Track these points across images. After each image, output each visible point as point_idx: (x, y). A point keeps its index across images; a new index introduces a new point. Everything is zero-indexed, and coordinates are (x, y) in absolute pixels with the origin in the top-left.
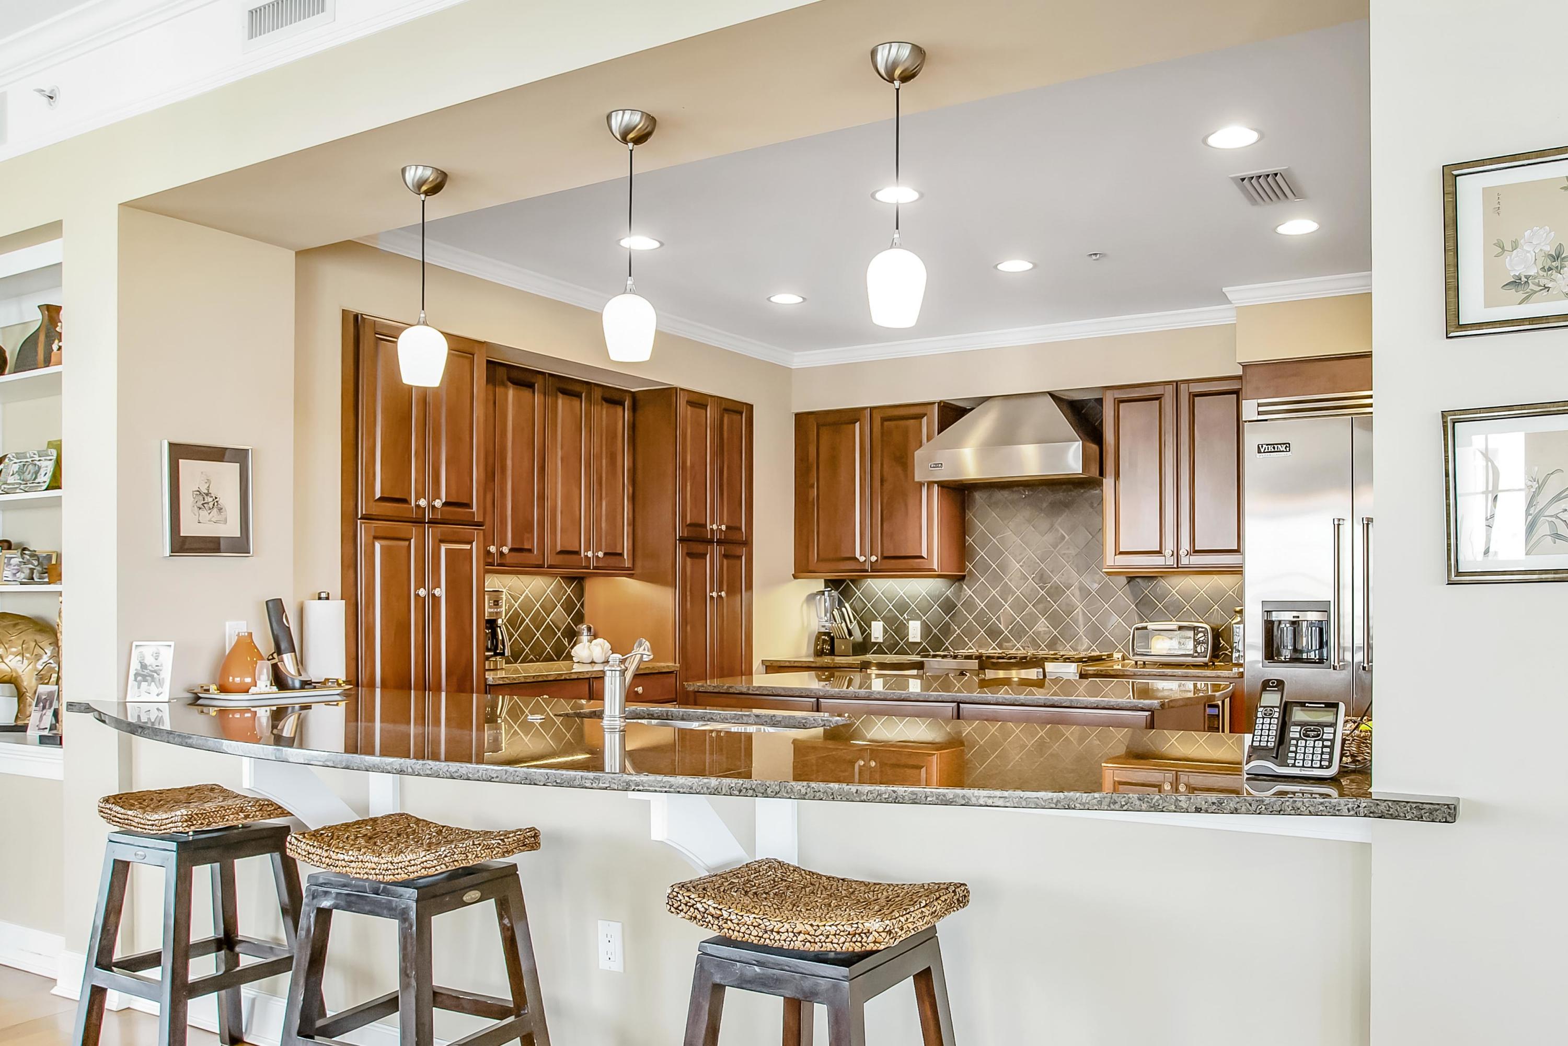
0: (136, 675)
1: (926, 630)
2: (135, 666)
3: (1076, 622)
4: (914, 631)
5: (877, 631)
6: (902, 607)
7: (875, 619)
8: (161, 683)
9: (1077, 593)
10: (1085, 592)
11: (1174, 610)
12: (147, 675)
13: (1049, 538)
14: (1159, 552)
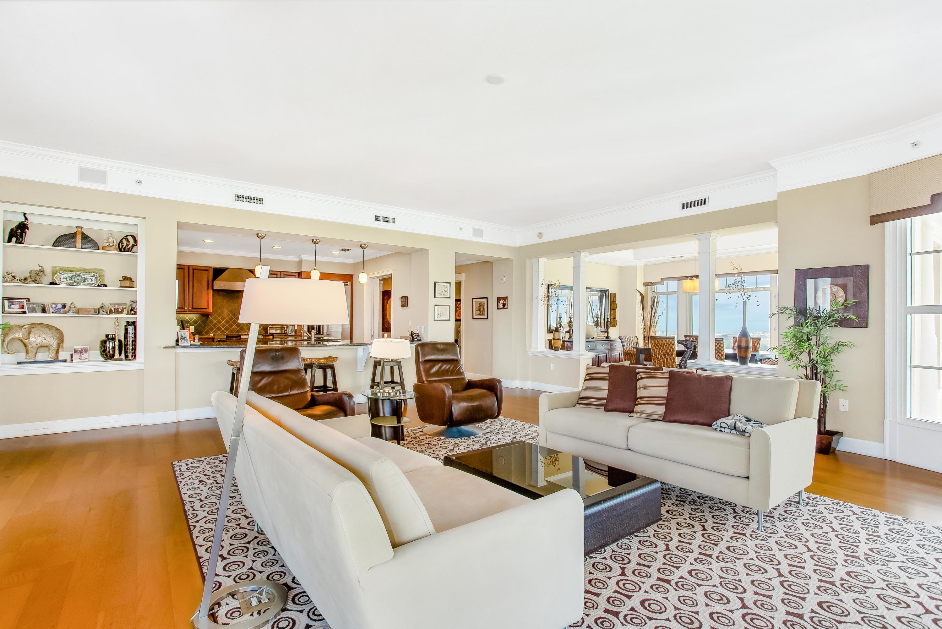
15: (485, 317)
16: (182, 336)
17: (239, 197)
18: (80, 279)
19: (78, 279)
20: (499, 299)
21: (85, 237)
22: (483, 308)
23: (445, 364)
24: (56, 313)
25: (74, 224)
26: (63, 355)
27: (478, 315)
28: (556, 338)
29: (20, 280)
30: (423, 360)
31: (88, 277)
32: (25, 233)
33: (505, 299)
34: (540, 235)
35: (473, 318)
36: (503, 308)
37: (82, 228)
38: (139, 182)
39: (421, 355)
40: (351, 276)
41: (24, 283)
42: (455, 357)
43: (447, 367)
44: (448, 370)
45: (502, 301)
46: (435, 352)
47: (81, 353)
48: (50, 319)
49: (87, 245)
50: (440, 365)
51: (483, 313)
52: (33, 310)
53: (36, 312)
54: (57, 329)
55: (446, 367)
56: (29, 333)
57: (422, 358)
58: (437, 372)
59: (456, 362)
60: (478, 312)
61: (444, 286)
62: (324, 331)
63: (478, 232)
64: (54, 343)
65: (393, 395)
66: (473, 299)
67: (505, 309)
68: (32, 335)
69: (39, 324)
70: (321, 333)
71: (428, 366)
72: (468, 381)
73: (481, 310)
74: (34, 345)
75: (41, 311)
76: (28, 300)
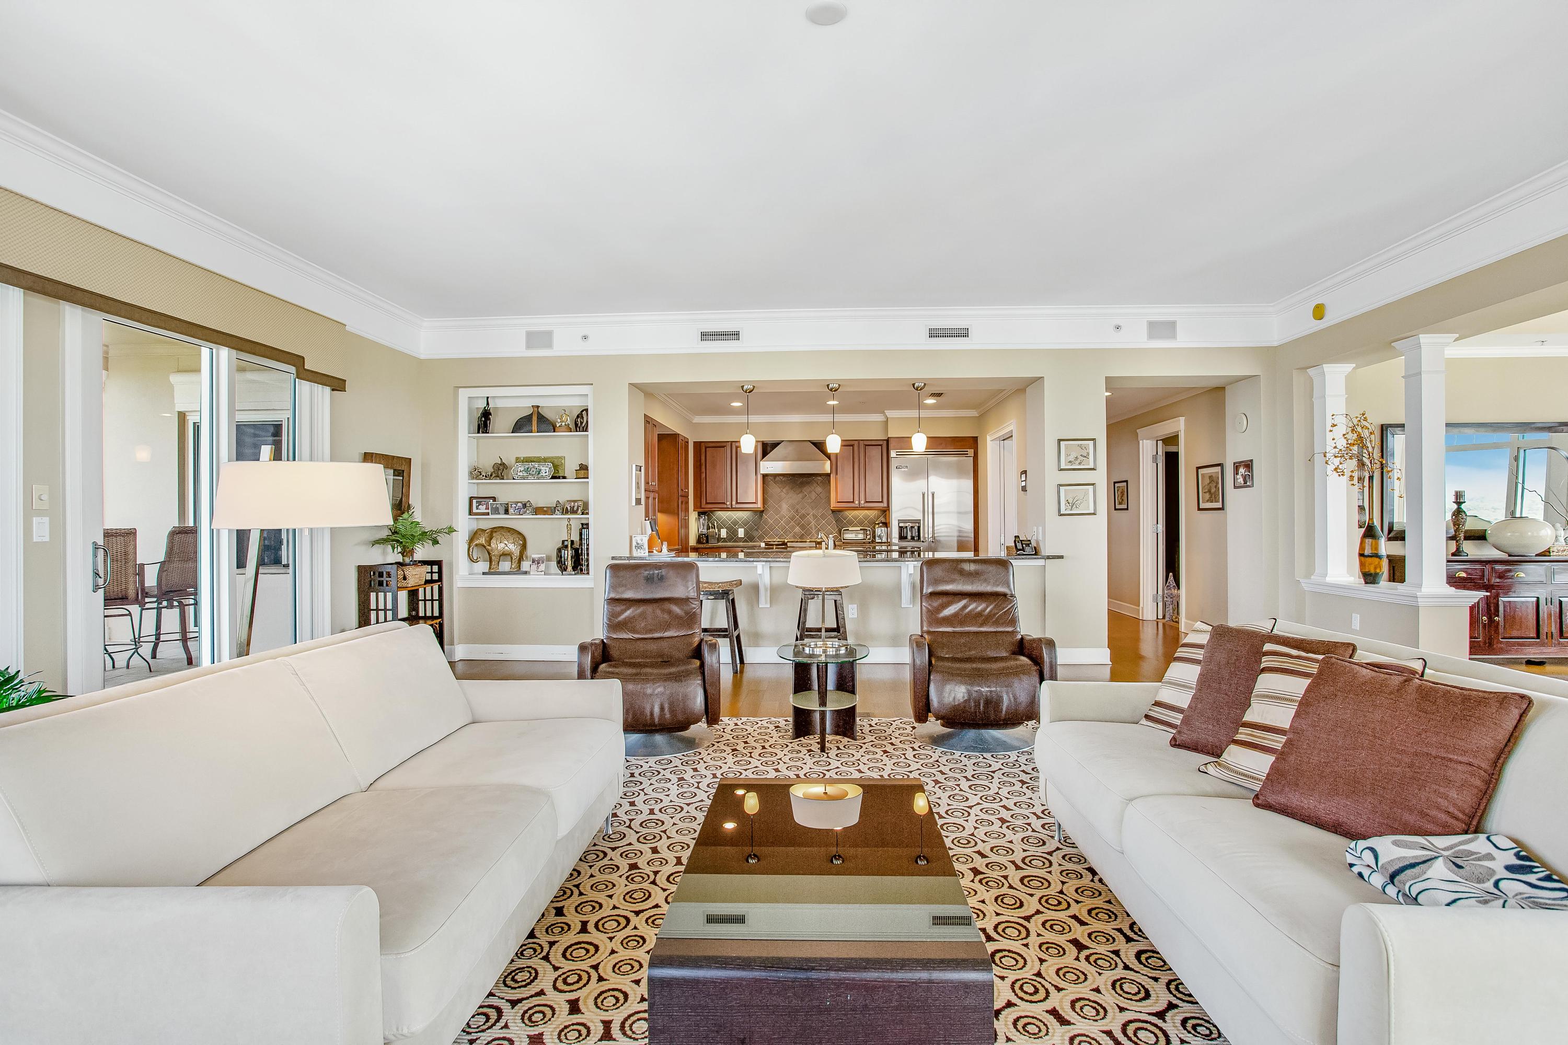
0: (635, 547)
1: (746, 533)
2: (634, 544)
3: (811, 528)
4: (741, 533)
5: (724, 533)
6: (735, 523)
7: (723, 528)
8: (645, 549)
9: (812, 517)
10: (815, 516)
11: (851, 523)
12: (639, 547)
13: (801, 495)
14: (853, 502)
15: (1219, 505)
16: (638, 544)
17: (705, 336)
18: (535, 471)
19: (533, 471)
20: (1237, 466)
21: (542, 419)
22: (1216, 487)
23: (975, 601)
24: (515, 514)
25: (530, 403)
26: (525, 565)
27: (1207, 501)
28: (1366, 553)
29: (486, 477)
30: (930, 590)
31: (542, 468)
32: (490, 419)
33: (1248, 465)
34: (1319, 312)
35: (1199, 509)
36: (1245, 486)
37: (538, 407)
38: (585, 338)
39: (927, 581)
40: (975, 439)
41: (490, 479)
42: (1000, 589)
43: (979, 609)
44: (980, 614)
45: (1242, 470)
46: (953, 577)
47: (538, 563)
48: (512, 521)
49: (543, 426)
50: (964, 602)
51: (1215, 498)
52: (496, 511)
53: (499, 514)
54: (520, 533)
55: (975, 607)
56: (491, 539)
57: (927, 589)
58: (956, 615)
59: (1003, 598)
60: (1207, 496)
61: (1080, 446)
62: (926, 536)
63: (1164, 329)
64: (517, 553)
65: (831, 653)
66: (1198, 468)
67: (1249, 486)
68: (493, 541)
69: (502, 527)
70: (922, 540)
71: (936, 603)
72: (1022, 639)
73: (1213, 490)
74: (496, 553)
75: (503, 512)
76: (494, 499)
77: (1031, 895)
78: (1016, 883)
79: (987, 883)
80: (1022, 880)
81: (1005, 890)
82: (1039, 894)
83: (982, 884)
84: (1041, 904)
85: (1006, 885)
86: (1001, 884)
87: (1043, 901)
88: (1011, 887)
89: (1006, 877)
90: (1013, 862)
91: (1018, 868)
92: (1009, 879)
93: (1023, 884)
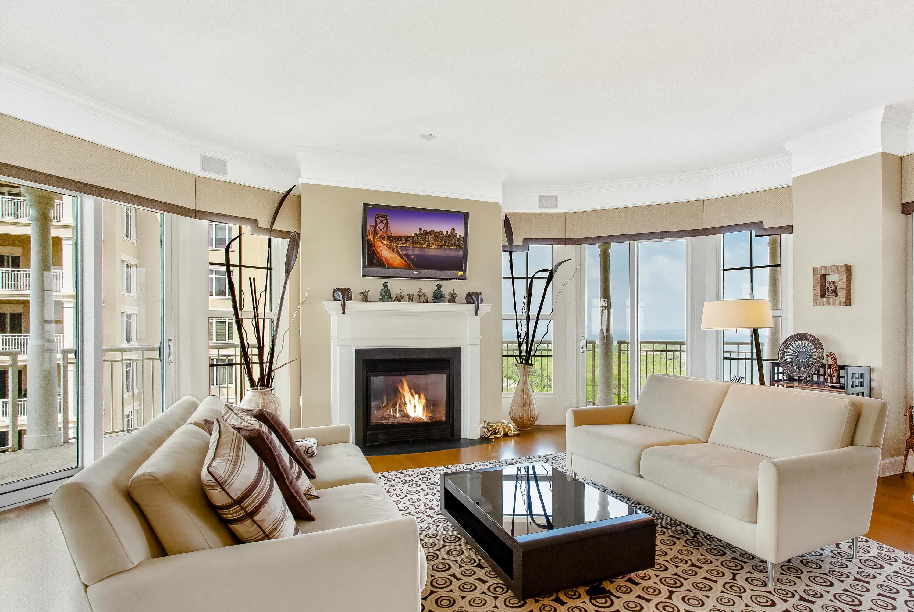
77: (443, 559)
78: (453, 564)
79: (471, 561)
80: (450, 567)
81: (459, 558)
82: (439, 560)
83: (474, 559)
84: (437, 555)
85: (459, 562)
86: (462, 561)
87: (436, 557)
88: (456, 561)
89: (461, 567)
90: (458, 579)
91: (453, 575)
92: (458, 566)
93: (449, 565)
